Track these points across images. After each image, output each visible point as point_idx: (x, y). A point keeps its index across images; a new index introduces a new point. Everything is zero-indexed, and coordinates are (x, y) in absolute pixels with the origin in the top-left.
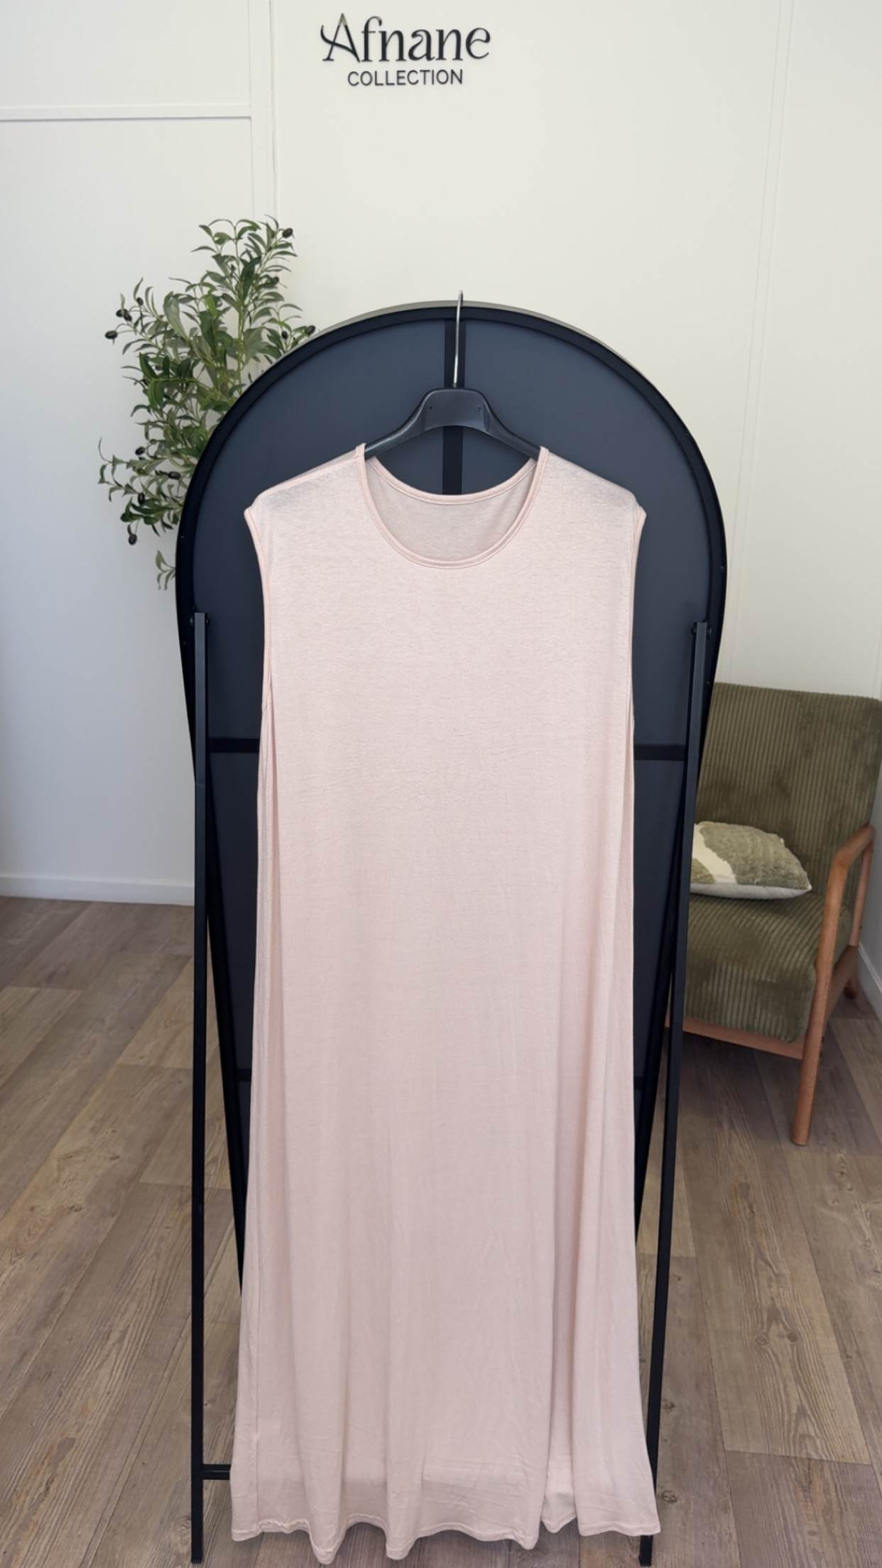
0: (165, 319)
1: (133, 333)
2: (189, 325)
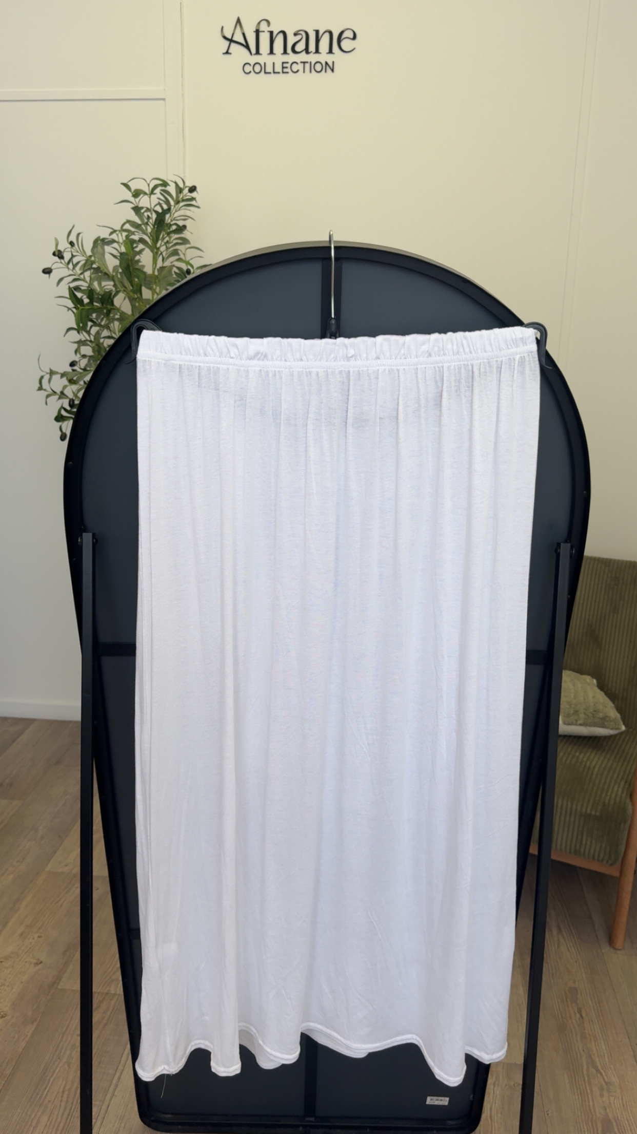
0: (93, 259)
1: (67, 269)
2: (112, 263)
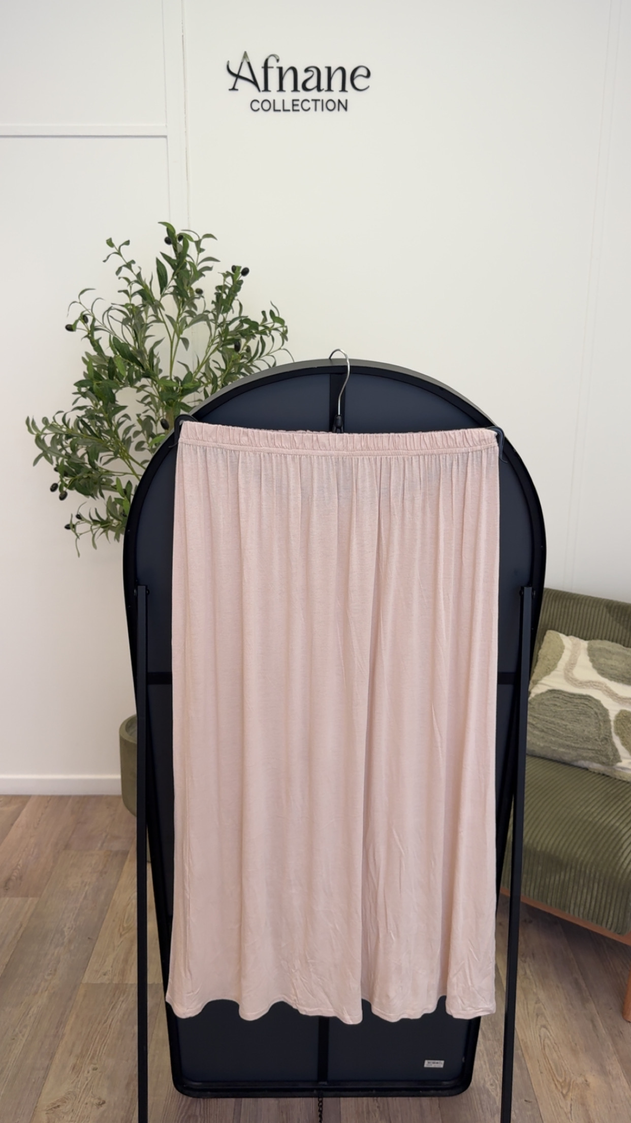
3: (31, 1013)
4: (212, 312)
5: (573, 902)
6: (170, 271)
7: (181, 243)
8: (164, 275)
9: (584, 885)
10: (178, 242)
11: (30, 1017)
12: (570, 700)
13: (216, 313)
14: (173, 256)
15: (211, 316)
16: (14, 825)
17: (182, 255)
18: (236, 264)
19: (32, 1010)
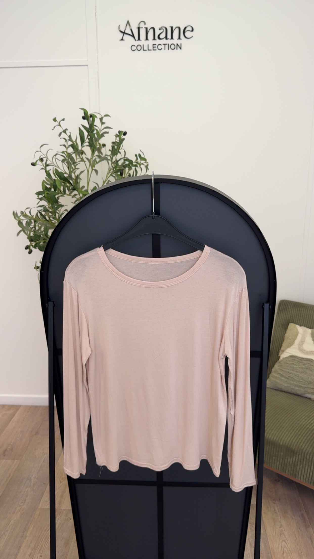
3: (10, 523)
4: (110, 156)
5: (300, 473)
6: (86, 134)
7: (91, 119)
8: (83, 136)
9: (306, 464)
10: (90, 118)
11: (10, 526)
12: (301, 361)
13: (111, 156)
14: (88, 126)
15: (109, 158)
16: (11, 421)
17: (92, 125)
18: (121, 130)
19: (11, 522)
